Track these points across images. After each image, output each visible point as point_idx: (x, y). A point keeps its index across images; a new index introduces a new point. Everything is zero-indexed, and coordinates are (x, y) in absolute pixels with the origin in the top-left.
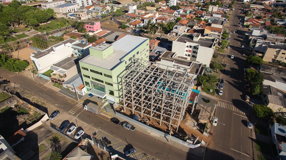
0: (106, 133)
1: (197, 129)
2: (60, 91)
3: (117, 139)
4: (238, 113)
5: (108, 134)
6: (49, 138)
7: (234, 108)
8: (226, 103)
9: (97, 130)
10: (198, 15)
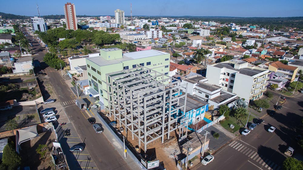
0: (74, 127)
1: (174, 159)
2: (72, 88)
3: (78, 135)
4: (257, 164)
5: (75, 128)
6: (28, 114)
7: (254, 155)
8: (246, 145)
9: (69, 121)
10: (276, 56)
